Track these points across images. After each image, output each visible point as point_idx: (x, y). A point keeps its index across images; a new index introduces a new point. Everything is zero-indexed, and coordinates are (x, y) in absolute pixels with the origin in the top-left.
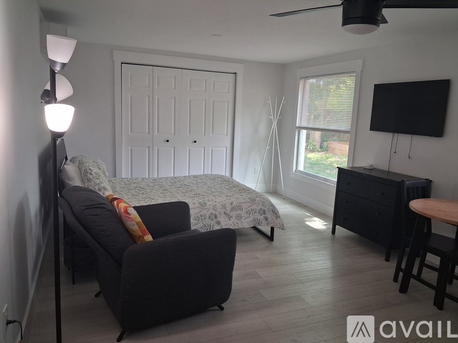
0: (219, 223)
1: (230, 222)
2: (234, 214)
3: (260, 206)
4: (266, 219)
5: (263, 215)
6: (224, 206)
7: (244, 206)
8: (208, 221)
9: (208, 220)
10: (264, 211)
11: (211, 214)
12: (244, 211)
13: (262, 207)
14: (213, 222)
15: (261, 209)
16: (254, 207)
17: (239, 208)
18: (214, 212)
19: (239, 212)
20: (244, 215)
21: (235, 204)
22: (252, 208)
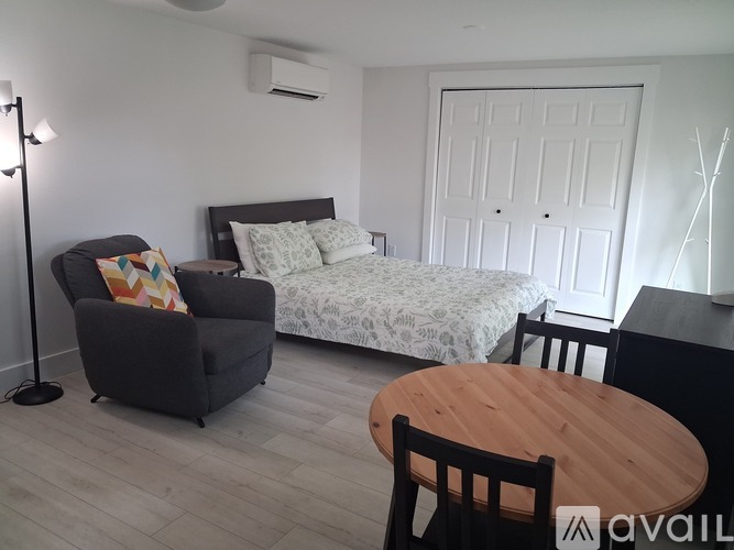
0: (375, 336)
1: (392, 341)
2: (399, 328)
3: (446, 329)
4: (454, 354)
5: (449, 346)
6: (387, 313)
7: (418, 321)
8: (360, 329)
9: (360, 326)
10: (452, 339)
11: (366, 319)
12: (416, 328)
13: (449, 330)
14: (367, 333)
15: (446, 333)
16: (435, 326)
17: (410, 321)
18: (370, 318)
19: (407, 328)
20: (415, 335)
21: (404, 313)
22: (430, 327)
